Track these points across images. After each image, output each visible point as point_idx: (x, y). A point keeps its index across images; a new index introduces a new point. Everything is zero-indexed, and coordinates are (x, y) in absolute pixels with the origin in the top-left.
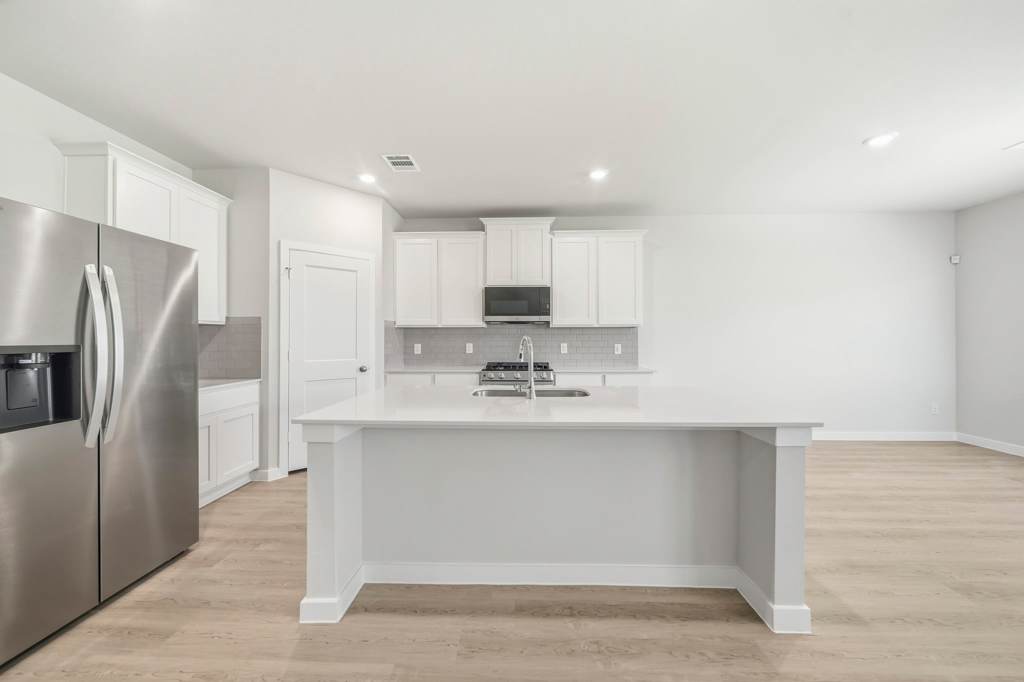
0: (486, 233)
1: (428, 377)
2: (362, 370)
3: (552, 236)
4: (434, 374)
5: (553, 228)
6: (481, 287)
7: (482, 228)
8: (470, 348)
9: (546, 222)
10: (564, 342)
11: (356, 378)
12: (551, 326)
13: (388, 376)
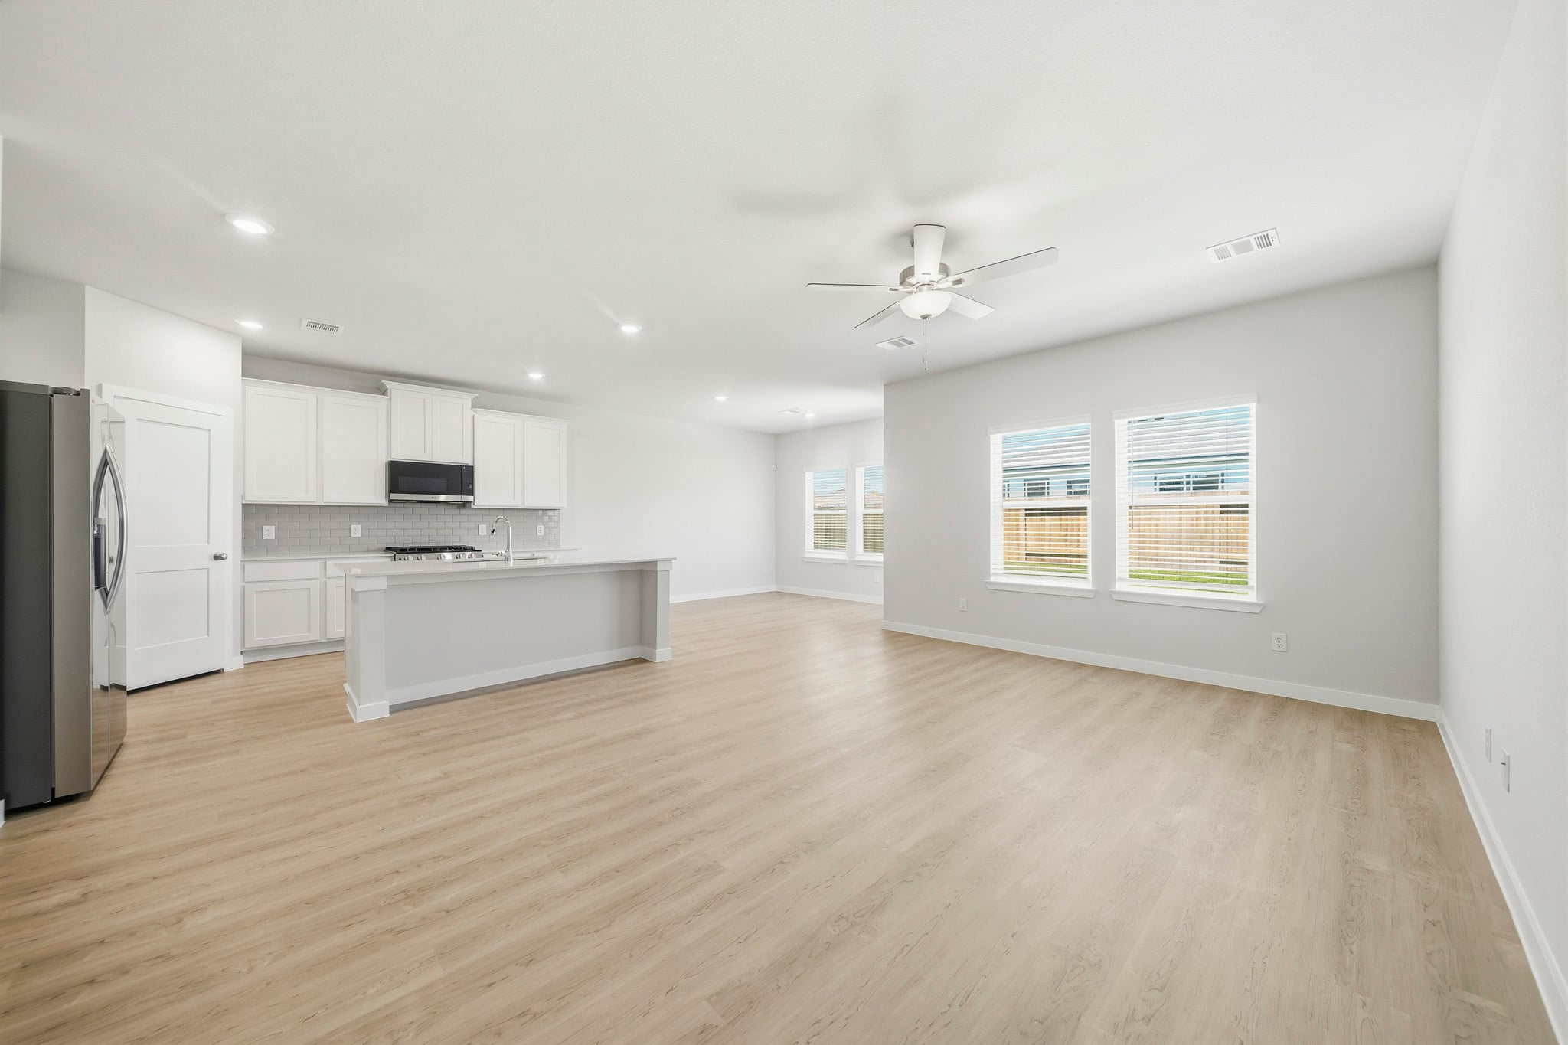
0: (390, 399)
1: (317, 564)
2: (217, 557)
3: (473, 413)
4: (325, 560)
5: (475, 405)
6: (383, 460)
7: (383, 392)
8: (356, 530)
9: (466, 399)
10: (483, 523)
11: (208, 569)
12: (472, 506)
13: (247, 566)
